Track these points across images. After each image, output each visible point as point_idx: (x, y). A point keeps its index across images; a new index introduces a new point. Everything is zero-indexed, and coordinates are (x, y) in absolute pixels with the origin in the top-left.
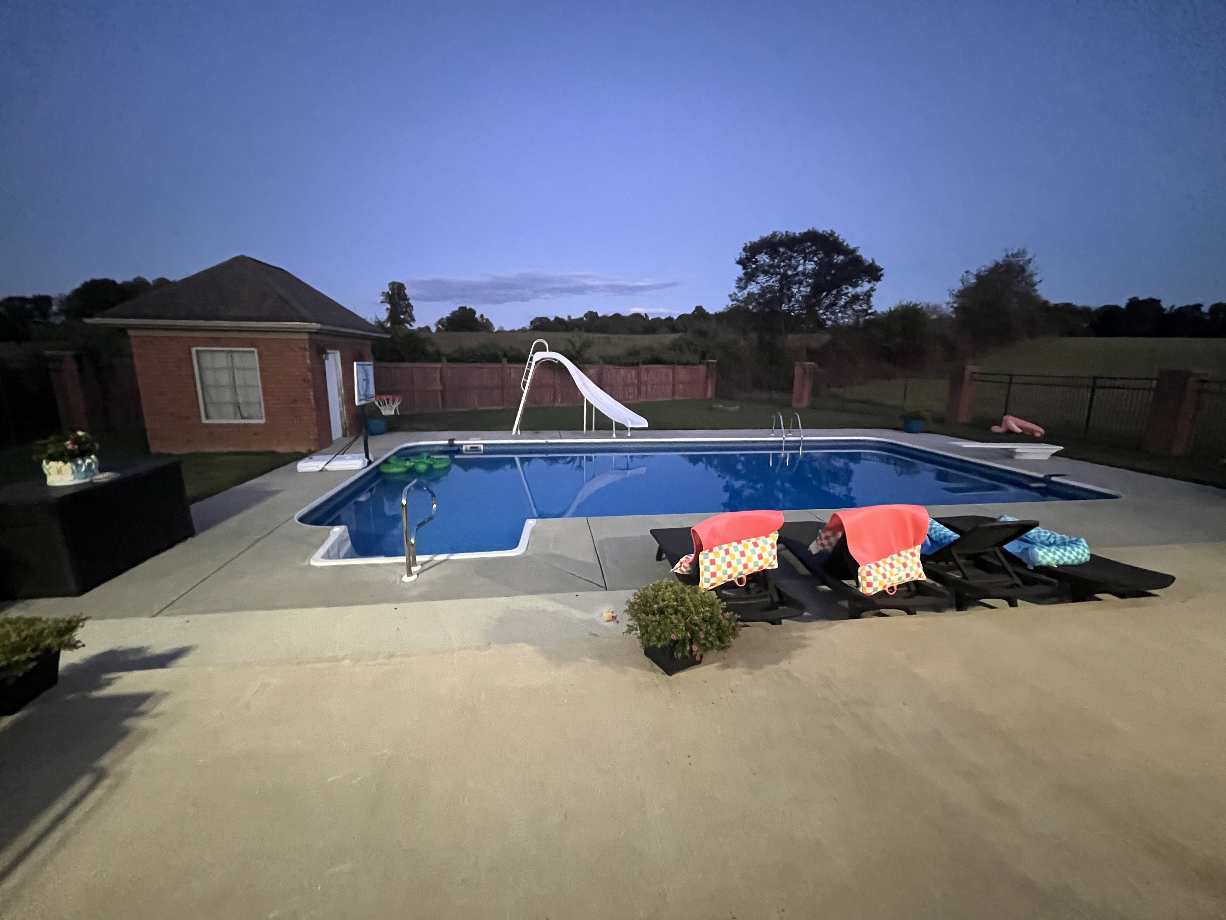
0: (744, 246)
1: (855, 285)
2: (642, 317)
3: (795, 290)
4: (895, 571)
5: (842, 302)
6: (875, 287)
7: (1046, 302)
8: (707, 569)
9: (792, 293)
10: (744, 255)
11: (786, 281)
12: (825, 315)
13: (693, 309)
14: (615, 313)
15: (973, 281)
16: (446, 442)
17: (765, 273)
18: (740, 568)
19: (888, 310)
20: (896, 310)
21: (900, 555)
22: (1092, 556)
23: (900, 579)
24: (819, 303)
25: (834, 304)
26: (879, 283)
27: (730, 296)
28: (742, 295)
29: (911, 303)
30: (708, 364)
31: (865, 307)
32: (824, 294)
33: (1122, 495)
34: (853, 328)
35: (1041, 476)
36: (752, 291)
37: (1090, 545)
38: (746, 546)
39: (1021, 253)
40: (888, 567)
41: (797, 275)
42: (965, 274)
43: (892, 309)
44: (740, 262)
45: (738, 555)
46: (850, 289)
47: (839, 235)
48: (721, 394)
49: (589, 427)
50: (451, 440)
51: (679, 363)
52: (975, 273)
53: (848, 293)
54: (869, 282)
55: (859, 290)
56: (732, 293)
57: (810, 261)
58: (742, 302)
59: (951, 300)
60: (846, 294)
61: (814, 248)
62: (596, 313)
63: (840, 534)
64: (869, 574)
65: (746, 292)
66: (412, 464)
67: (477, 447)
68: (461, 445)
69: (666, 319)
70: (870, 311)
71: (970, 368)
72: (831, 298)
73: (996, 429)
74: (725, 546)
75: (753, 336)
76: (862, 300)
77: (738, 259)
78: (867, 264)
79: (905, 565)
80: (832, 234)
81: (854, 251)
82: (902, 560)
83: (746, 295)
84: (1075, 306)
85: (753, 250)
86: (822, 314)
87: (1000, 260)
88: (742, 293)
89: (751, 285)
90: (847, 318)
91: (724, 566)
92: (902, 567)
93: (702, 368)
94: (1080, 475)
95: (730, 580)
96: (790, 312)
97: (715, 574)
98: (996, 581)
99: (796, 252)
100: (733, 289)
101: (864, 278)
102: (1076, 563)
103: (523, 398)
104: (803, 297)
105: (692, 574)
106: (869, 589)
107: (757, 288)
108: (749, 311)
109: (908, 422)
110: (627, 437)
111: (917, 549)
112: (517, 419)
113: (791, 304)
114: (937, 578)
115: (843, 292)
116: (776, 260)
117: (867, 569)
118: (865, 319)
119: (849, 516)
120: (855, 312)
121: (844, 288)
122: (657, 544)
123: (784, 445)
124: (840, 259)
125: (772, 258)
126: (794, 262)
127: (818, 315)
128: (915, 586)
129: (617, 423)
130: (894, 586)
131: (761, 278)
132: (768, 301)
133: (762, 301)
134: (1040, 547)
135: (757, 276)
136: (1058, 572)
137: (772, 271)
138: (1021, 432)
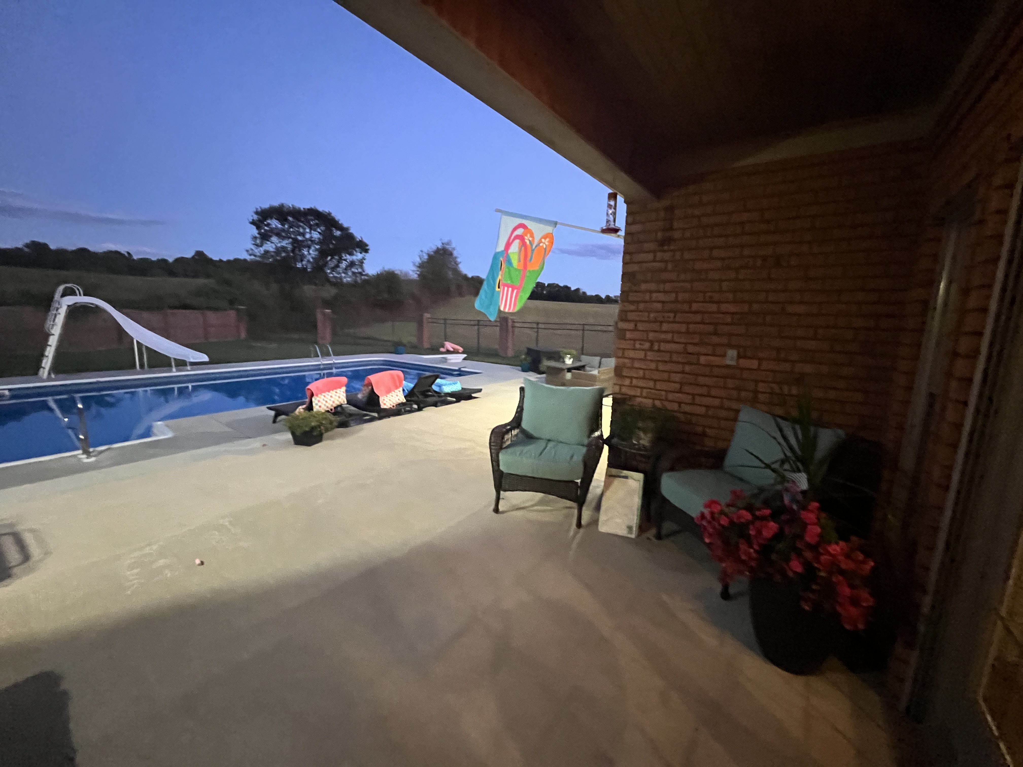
0: (255, 210)
1: (351, 254)
2: (123, 255)
3: (306, 253)
4: (394, 398)
5: (343, 266)
6: (365, 258)
7: (465, 275)
8: (317, 404)
9: (303, 254)
10: (256, 217)
11: (298, 245)
12: (332, 274)
13: (193, 254)
15: (426, 257)
17: (278, 235)
18: (331, 403)
19: (377, 273)
20: (382, 274)
21: (394, 392)
22: (462, 388)
23: (396, 401)
24: (326, 264)
25: (337, 266)
26: (367, 254)
27: (247, 251)
28: (259, 251)
29: (390, 270)
30: (238, 310)
31: (360, 270)
32: (329, 258)
33: (484, 372)
34: (354, 285)
35: (457, 368)
36: (267, 249)
37: (461, 384)
38: (333, 393)
39: (450, 243)
40: (391, 397)
41: (306, 241)
42: (421, 252)
43: (379, 273)
44: (253, 223)
45: (329, 397)
46: (348, 257)
47: (335, 216)
48: (253, 335)
49: (142, 366)
51: (209, 308)
52: (426, 252)
53: (347, 259)
54: (361, 253)
55: (354, 258)
56: (248, 249)
57: (315, 231)
58: (260, 257)
59: (415, 269)
60: (345, 260)
61: (317, 222)
63: (370, 387)
64: (384, 400)
65: (262, 250)
69: (158, 260)
70: (364, 273)
71: (427, 315)
72: (335, 262)
73: (442, 350)
74: (323, 394)
75: (275, 287)
76: (357, 265)
77: (251, 221)
78: (358, 240)
79: (397, 396)
80: (329, 214)
81: (347, 229)
82: (396, 393)
83: (262, 252)
84: (480, 277)
85: (264, 214)
86: (330, 273)
87: (439, 246)
89: (266, 243)
90: (349, 278)
91: (324, 402)
92: (396, 396)
93: (232, 314)
94: (470, 366)
95: (327, 409)
96: (304, 269)
97: (320, 407)
98: (430, 400)
99: (302, 222)
100: (250, 245)
101: (357, 249)
102: (457, 390)
103: (53, 341)
104: (312, 258)
105: (310, 408)
106: (385, 407)
107: (272, 247)
108: (266, 264)
109: (397, 348)
110: (188, 371)
111: (401, 389)
112: (47, 363)
113: (304, 263)
114: (410, 401)
115: (343, 258)
116: (286, 226)
117: (383, 398)
118: (361, 279)
119: (373, 378)
120: (354, 273)
121: (343, 255)
122: (272, 413)
123: (322, 367)
124: (338, 233)
125: (283, 225)
126: (301, 230)
127: (326, 273)
128: (402, 404)
129: (175, 359)
130: (395, 405)
131: (274, 239)
132: (284, 258)
133: (278, 258)
134: (445, 385)
135: (271, 236)
136: (452, 395)
137: (283, 234)
138: (452, 350)
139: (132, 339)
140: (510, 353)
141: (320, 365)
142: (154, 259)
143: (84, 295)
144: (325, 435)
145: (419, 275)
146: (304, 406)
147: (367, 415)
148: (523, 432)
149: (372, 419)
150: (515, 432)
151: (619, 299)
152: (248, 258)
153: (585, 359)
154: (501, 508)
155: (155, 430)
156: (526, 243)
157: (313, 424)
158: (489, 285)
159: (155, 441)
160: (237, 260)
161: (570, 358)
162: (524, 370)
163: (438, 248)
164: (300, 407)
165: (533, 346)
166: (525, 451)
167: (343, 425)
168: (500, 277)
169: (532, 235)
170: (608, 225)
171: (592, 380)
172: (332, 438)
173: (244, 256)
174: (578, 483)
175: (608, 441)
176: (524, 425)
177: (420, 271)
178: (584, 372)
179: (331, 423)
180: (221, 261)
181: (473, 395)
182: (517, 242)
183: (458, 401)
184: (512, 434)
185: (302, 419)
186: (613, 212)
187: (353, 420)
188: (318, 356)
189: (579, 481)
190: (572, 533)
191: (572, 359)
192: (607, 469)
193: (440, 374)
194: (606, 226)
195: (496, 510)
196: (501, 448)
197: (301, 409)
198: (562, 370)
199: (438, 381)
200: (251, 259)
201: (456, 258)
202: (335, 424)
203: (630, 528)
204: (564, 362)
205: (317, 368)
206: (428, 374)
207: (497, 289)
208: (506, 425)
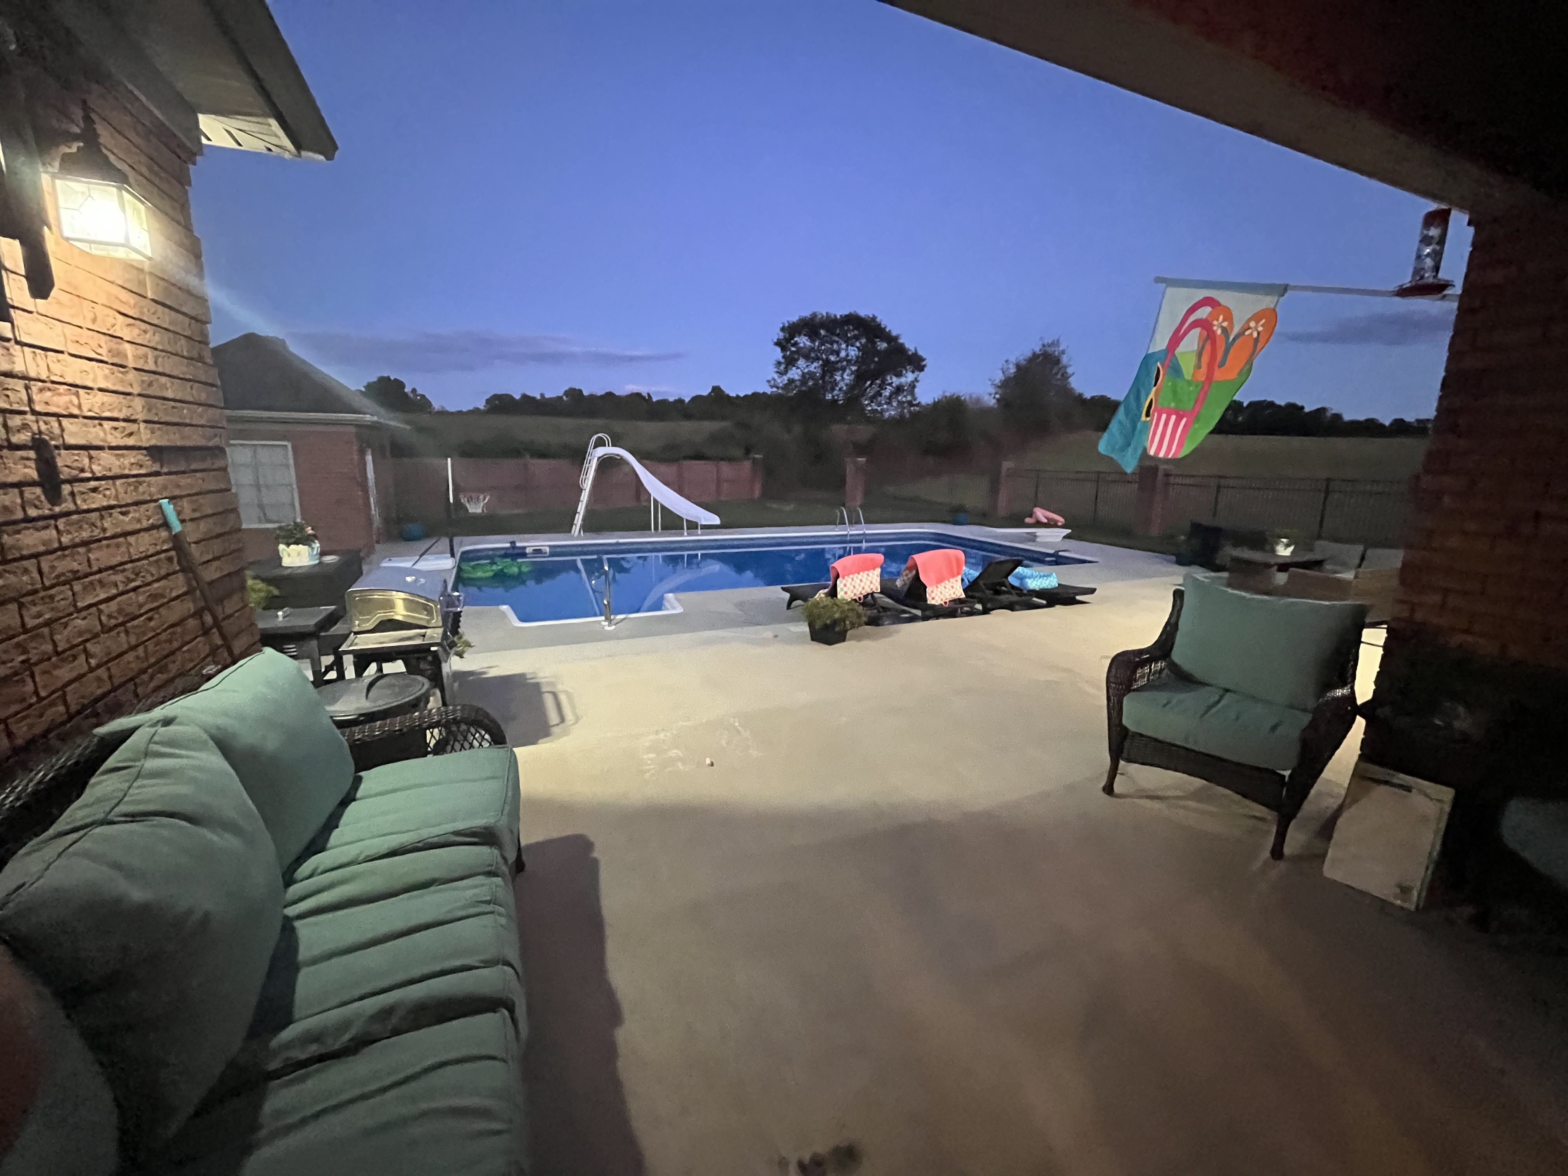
0: (781, 326)
1: (899, 375)
2: (644, 398)
3: (838, 378)
4: (947, 590)
5: (887, 393)
6: (919, 379)
7: (1081, 395)
8: (842, 589)
9: (835, 380)
10: (781, 335)
11: (829, 368)
12: (871, 406)
13: (710, 390)
14: (608, 391)
15: (1013, 370)
16: (508, 545)
17: (807, 357)
18: (860, 589)
19: (933, 401)
20: (939, 401)
21: (949, 581)
22: (1059, 585)
23: (950, 595)
24: (863, 392)
25: (878, 395)
26: (922, 373)
27: (769, 381)
28: (783, 380)
29: (954, 394)
30: (754, 459)
31: (909, 398)
32: (869, 383)
33: (1100, 561)
34: (899, 422)
35: (1052, 552)
36: (792, 377)
37: (1058, 577)
38: (863, 576)
39: (1056, 343)
40: (943, 588)
41: (841, 361)
42: (1005, 364)
43: (936, 400)
44: (778, 344)
45: (858, 581)
46: (894, 379)
47: (881, 320)
48: (768, 493)
49: (656, 528)
50: (513, 543)
51: (721, 458)
52: (1015, 362)
53: (892, 383)
54: (913, 372)
55: (903, 380)
56: (770, 378)
57: (852, 346)
58: (782, 388)
59: (993, 390)
60: (890, 384)
61: (856, 332)
62: (580, 391)
63: (914, 572)
64: (933, 592)
65: (786, 378)
66: (500, 567)
67: (540, 550)
68: (525, 548)
69: (675, 401)
70: (915, 403)
71: (1007, 465)
72: (875, 388)
73: (1028, 520)
74: (851, 576)
75: (797, 429)
76: (906, 390)
77: (775, 340)
78: (910, 353)
79: (952, 587)
80: (874, 319)
81: (896, 338)
82: (951, 584)
83: (786, 382)
84: (1109, 398)
85: (792, 330)
86: (867, 405)
87: (1037, 350)
88: (782, 379)
89: (791, 369)
90: (893, 410)
91: (852, 588)
93: (747, 465)
94: (1076, 549)
95: (855, 598)
96: (834, 401)
97: (846, 593)
98: (1004, 598)
99: (838, 335)
100: (772, 373)
101: (908, 367)
102: (1049, 587)
103: (585, 497)
104: (847, 385)
105: (833, 593)
106: (933, 602)
107: (798, 374)
108: (790, 398)
109: (956, 516)
110: (699, 535)
111: (959, 578)
112: (579, 519)
113: (835, 392)
114: (973, 597)
115: (887, 382)
116: (817, 344)
117: (931, 589)
118: (910, 412)
119: (920, 558)
120: (900, 403)
121: (888, 378)
122: (787, 596)
123: (848, 538)
124: (883, 346)
125: (813, 341)
126: (835, 346)
127: (861, 404)
128: (959, 601)
129: (687, 520)
130: (947, 601)
131: (801, 362)
132: (810, 388)
133: (804, 388)
134: (1029, 578)
135: (797, 360)
136: (1040, 594)
137: (813, 355)
138: (1045, 521)
139: (650, 495)
140: (1155, 531)
141: (846, 535)
142: (671, 399)
143: (613, 446)
144: (849, 633)
145: (998, 400)
146: (826, 590)
147: (905, 612)
148: (1174, 667)
149: (913, 619)
150: (1157, 666)
151: (1430, 426)
152: (769, 390)
153: (1323, 549)
154: (1117, 788)
155: (666, 603)
156: (1214, 332)
157: (837, 616)
158: (1127, 413)
159: (667, 616)
160: (755, 394)
161: (1287, 546)
162: (1180, 562)
163: (1034, 354)
164: (821, 591)
165: (1206, 520)
166: (1174, 701)
167: (874, 622)
168: (1152, 396)
169: (1229, 317)
170: (1418, 278)
171: (1340, 588)
172: (859, 638)
173: (765, 389)
174: (1284, 776)
175: (1366, 710)
176: (1177, 656)
177: (1000, 392)
178: (1322, 574)
179: (859, 616)
180: (738, 396)
181: (1078, 598)
182: (1196, 332)
183: (1050, 605)
184: (1151, 669)
185: (824, 607)
186: (1434, 251)
187: (887, 616)
188: (845, 524)
189: (1287, 773)
190: (1257, 865)
191: (1292, 548)
192: (1357, 764)
193: (1023, 558)
194: (1410, 282)
195: (1109, 789)
196: (1129, 690)
197: (822, 593)
198: (1268, 566)
199: (1019, 569)
200: (772, 392)
201: (1065, 367)
202: (864, 619)
203: (1405, 890)
204: (1273, 551)
205: (842, 540)
206: (1003, 558)
207: (1143, 418)
208: (1141, 652)
